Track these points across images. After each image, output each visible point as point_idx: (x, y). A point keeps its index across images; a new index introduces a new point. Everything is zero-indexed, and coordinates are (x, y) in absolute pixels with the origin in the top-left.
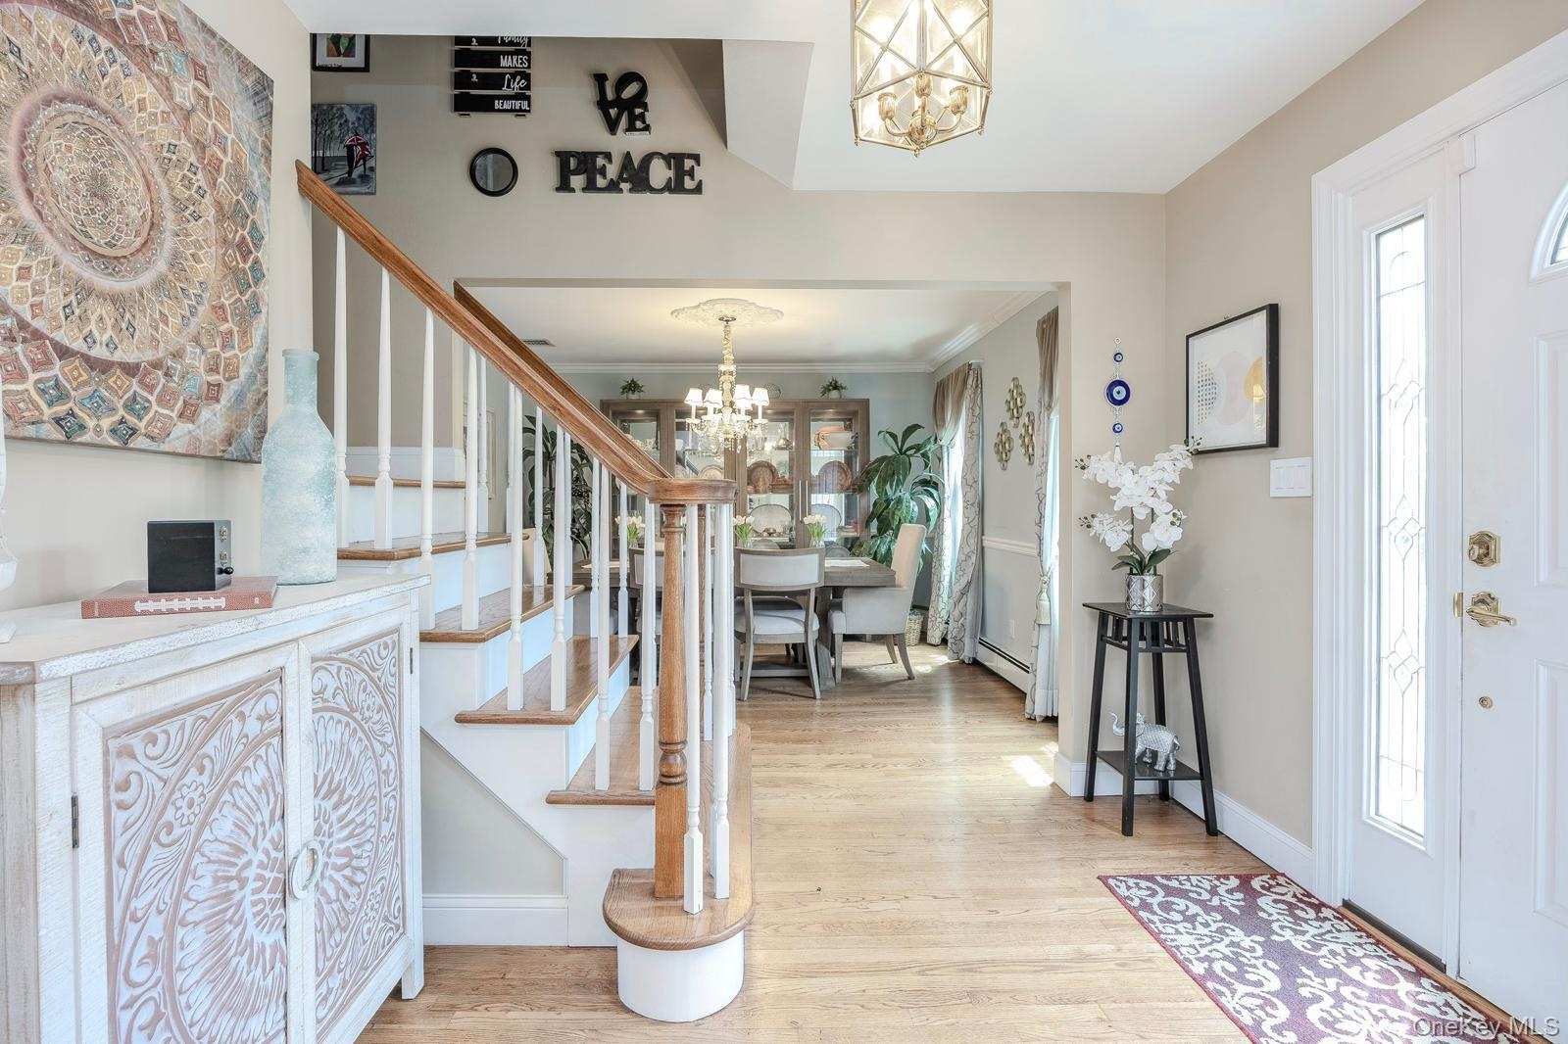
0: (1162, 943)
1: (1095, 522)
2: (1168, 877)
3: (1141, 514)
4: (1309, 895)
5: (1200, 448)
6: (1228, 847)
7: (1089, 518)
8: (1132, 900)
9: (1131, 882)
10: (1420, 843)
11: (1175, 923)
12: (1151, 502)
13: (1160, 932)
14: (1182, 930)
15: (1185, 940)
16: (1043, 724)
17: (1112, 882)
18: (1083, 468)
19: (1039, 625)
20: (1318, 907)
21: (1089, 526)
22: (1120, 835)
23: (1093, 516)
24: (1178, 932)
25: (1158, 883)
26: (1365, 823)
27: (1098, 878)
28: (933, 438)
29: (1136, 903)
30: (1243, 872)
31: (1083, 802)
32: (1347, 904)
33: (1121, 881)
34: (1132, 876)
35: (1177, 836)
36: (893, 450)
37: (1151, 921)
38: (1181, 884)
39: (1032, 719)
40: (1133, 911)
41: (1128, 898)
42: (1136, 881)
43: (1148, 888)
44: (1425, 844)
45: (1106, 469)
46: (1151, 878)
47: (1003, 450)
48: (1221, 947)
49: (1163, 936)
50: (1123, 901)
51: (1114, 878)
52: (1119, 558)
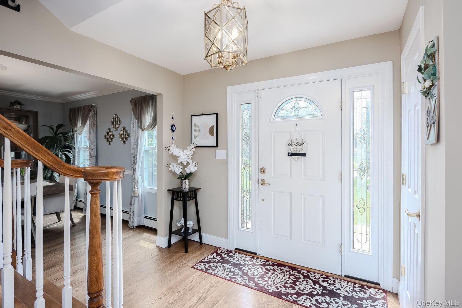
0: (217, 276)
1: (171, 166)
2: (204, 259)
3: (185, 163)
4: (228, 250)
5: (197, 145)
6: (206, 246)
7: (169, 165)
8: (203, 269)
9: (199, 264)
10: (251, 230)
11: (215, 270)
12: (188, 160)
13: (215, 274)
14: (218, 271)
15: (220, 273)
16: (137, 229)
17: (195, 267)
18: (168, 150)
19: (134, 197)
20: (231, 252)
21: (169, 167)
22: (185, 254)
23: (170, 164)
24: (218, 272)
25: (204, 262)
26: (240, 230)
27: (192, 268)
28: (71, 130)
29: (204, 270)
30: (215, 251)
31: (168, 248)
32: (236, 249)
33: (197, 266)
34: (198, 263)
35: (195, 248)
36: (52, 134)
37: (211, 272)
38: (208, 260)
39: (132, 228)
40: (205, 272)
41: (202, 269)
42: (200, 264)
43: (203, 264)
44: (252, 231)
45: (175, 150)
46: (201, 262)
47: (109, 138)
48: (226, 270)
49: (216, 274)
50: (202, 270)
51: (195, 265)
52: (179, 176)
